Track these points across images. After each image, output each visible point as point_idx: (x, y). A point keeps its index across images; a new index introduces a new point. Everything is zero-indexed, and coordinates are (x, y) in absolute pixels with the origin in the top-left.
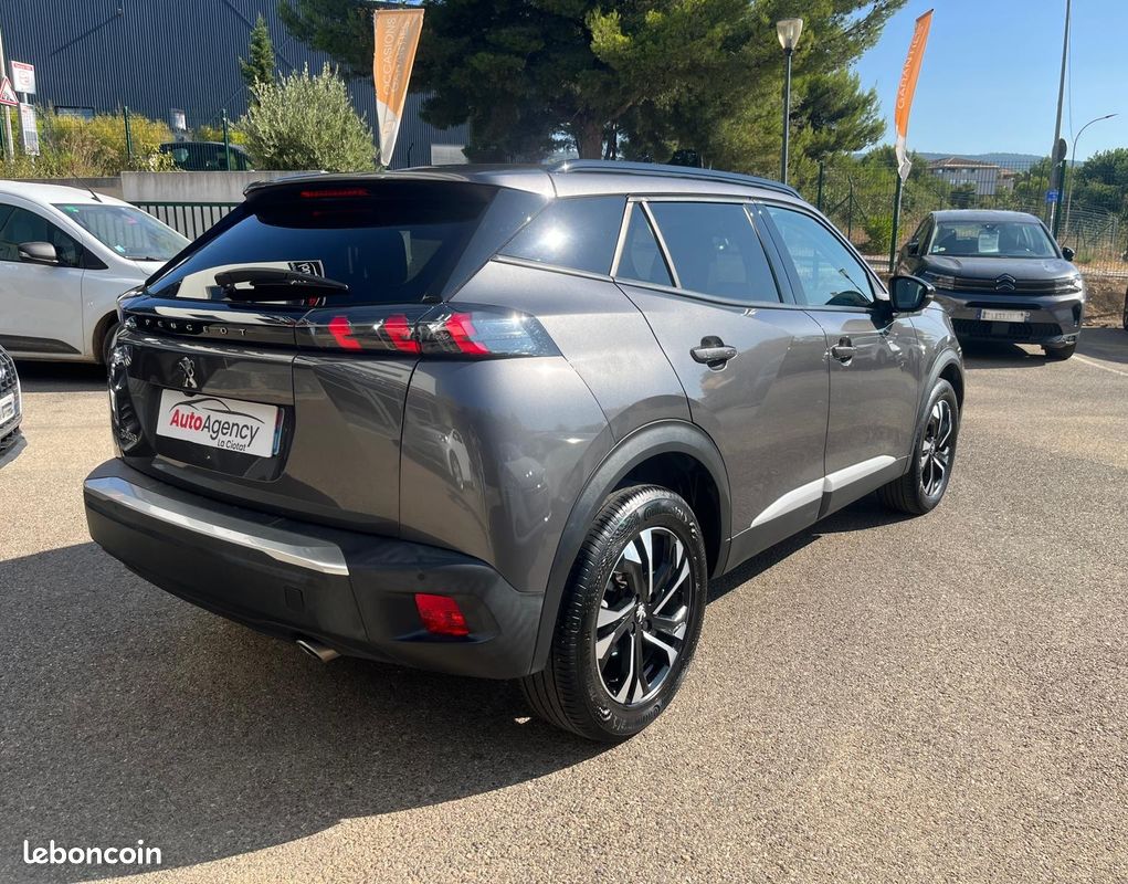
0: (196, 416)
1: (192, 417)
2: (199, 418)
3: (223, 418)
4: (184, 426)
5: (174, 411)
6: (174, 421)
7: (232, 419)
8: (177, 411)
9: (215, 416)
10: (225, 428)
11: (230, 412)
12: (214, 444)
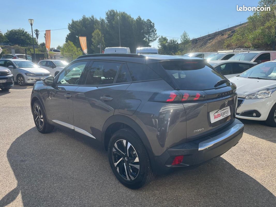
0: (219, 114)
1: (218, 115)
2: (220, 114)
3: (223, 112)
4: (217, 118)
5: (214, 116)
6: (215, 118)
7: (224, 111)
8: (215, 115)
9: (222, 112)
10: (224, 113)
11: (224, 110)
12: (223, 118)
